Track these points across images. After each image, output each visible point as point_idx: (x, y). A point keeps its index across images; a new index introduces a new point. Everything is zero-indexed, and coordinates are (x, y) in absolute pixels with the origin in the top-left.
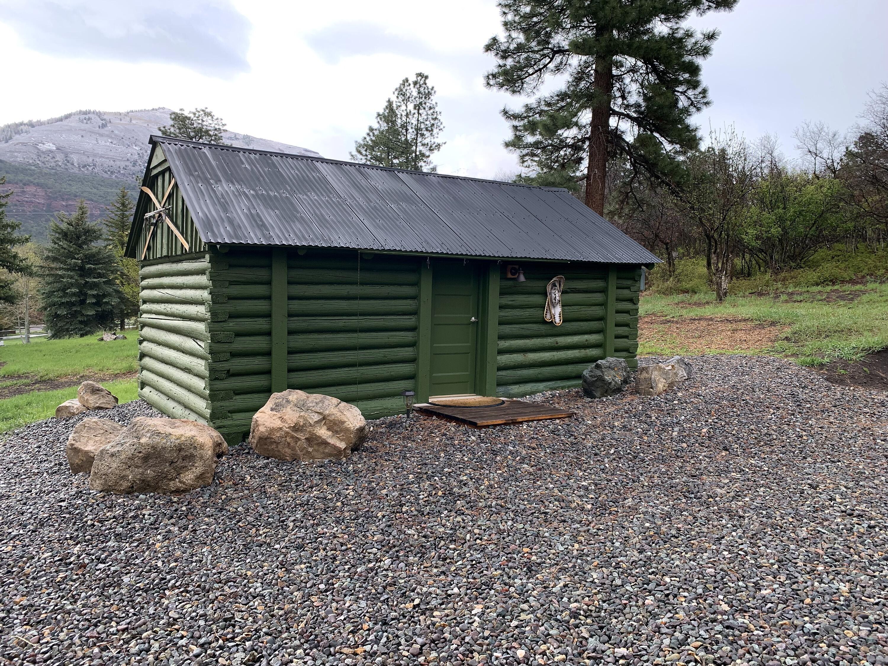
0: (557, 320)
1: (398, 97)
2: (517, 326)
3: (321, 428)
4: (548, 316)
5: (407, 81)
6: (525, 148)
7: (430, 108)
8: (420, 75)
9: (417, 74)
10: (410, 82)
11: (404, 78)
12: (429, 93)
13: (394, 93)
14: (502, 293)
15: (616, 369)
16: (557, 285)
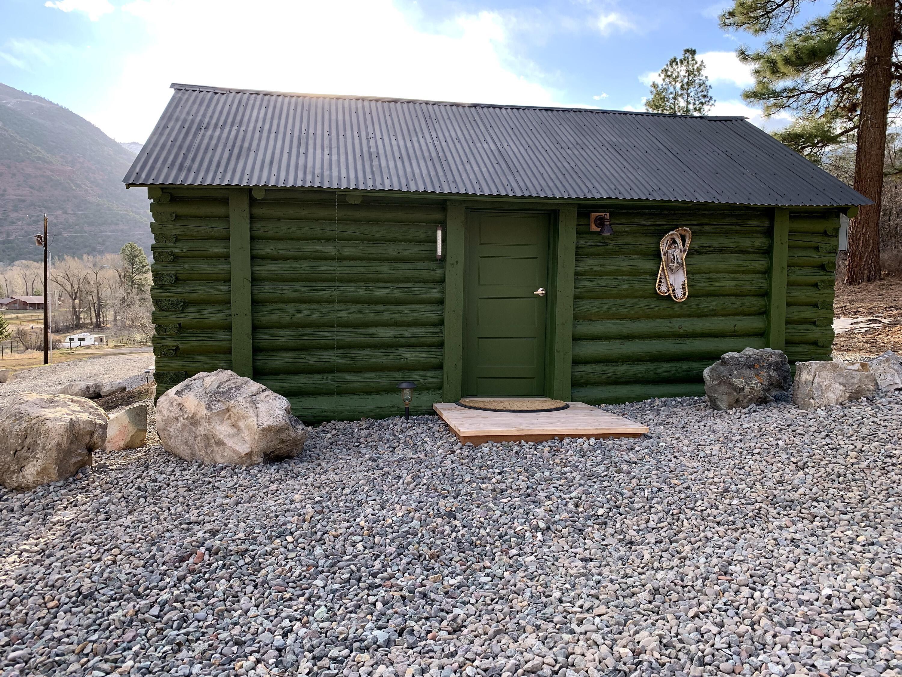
0: (679, 293)
1: (664, 80)
2: (612, 301)
3: (222, 423)
4: (664, 288)
5: (675, 59)
6: (769, 98)
7: (700, 85)
8: (687, 51)
9: (685, 51)
10: (678, 60)
11: (672, 58)
12: (699, 70)
13: (660, 75)
14: (580, 255)
15: (757, 366)
16: (679, 241)
